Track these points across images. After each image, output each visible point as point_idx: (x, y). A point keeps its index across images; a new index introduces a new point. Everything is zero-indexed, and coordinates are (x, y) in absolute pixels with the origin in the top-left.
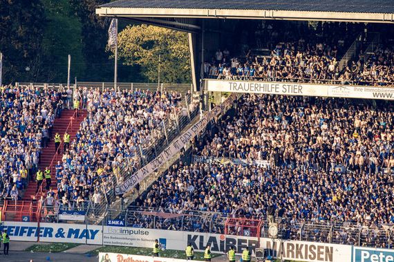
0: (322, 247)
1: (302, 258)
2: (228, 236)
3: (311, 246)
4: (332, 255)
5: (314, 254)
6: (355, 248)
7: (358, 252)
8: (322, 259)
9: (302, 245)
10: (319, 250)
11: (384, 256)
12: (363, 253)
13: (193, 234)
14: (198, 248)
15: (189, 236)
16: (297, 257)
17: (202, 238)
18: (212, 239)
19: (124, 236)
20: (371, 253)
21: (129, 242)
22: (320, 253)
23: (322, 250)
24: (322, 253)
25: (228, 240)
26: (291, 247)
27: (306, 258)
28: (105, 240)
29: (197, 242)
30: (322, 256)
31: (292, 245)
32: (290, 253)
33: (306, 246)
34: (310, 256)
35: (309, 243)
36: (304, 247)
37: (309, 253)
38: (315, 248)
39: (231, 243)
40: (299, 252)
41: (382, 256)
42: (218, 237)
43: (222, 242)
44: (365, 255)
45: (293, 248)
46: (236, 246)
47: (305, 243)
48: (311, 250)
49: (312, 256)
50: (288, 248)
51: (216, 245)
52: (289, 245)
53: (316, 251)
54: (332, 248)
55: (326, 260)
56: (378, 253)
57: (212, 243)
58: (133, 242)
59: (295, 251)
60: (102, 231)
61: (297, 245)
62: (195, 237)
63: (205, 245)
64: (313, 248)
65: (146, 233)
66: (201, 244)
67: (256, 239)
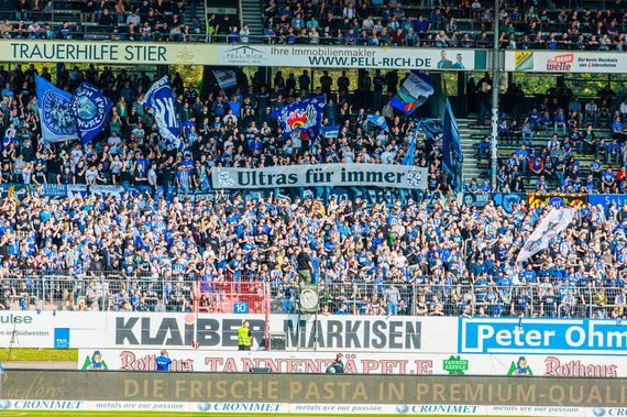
0: (400, 324)
1: (357, 345)
2: (201, 316)
3: (377, 323)
4: (419, 336)
5: (382, 336)
6: (465, 321)
7: (472, 329)
8: (400, 346)
9: (358, 323)
10: (392, 329)
11: (523, 332)
12: (481, 328)
13: (127, 315)
14: (140, 341)
15: (120, 321)
16: (348, 345)
17: (146, 322)
18: (169, 324)
20: (497, 327)
22: (392, 336)
23: (397, 329)
24: (400, 335)
25: (202, 323)
26: (335, 328)
27: (366, 345)
29: (137, 330)
30: (397, 340)
31: (339, 324)
32: (335, 339)
33: (367, 323)
34: (374, 341)
35: (373, 319)
36: (362, 326)
37: (372, 336)
38: (384, 326)
39: (208, 327)
40: (352, 336)
41: (518, 332)
42: (181, 318)
43: (189, 328)
44: (486, 332)
45: (340, 329)
46: (220, 332)
47: (363, 318)
48: (376, 331)
49: (379, 341)
50: (330, 328)
51: (176, 334)
52: (331, 323)
53: (386, 332)
54: (419, 324)
55: (408, 346)
56: (511, 327)
57: (169, 331)
59: (343, 334)
61: (349, 323)
62: (133, 321)
63: (153, 334)
64: (379, 327)
65: (27, 320)
66: (145, 333)
67: (262, 317)
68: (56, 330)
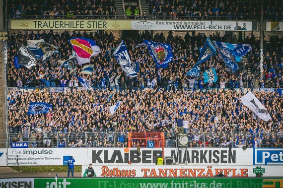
0: (226, 152)
1: (206, 162)
2: (132, 149)
3: (215, 151)
4: (235, 157)
5: (218, 158)
6: (257, 150)
7: (260, 153)
8: (226, 162)
9: (206, 151)
10: (222, 154)
12: (264, 153)
13: (97, 150)
14: (103, 162)
15: (94, 152)
16: (201, 162)
17: (106, 152)
18: (117, 153)
19: (28, 157)
20: (271, 153)
21: (33, 161)
22: (223, 157)
23: (225, 154)
24: (226, 157)
25: (132, 152)
26: (195, 154)
27: (210, 162)
28: (9, 161)
29: (102, 156)
30: (225, 159)
31: (197, 152)
32: (195, 159)
33: (210, 151)
34: (214, 160)
35: (213, 149)
36: (208, 154)
37: (213, 157)
38: (218, 153)
39: (135, 154)
40: (203, 157)
42: (122, 150)
43: (126, 155)
44: (266, 155)
45: (198, 154)
46: (141, 157)
47: (208, 149)
48: (214, 155)
49: (216, 160)
51: (120, 158)
52: (193, 152)
53: (219, 156)
54: (235, 152)
55: (230, 162)
57: (117, 156)
58: (36, 161)
59: (199, 157)
60: (7, 154)
61: (202, 151)
62: (100, 152)
63: (110, 158)
64: (216, 153)
65: (50, 152)
66: (106, 157)
67: (161, 149)
68: (64, 156)
